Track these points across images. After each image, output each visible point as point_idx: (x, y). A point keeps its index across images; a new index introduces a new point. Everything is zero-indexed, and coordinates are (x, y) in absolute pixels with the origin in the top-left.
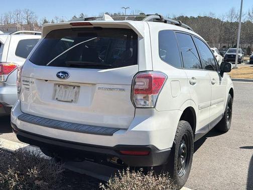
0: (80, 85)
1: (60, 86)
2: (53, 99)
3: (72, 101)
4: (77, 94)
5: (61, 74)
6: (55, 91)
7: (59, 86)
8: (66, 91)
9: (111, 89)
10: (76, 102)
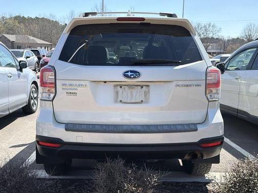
0: (148, 84)
1: (123, 87)
2: (116, 101)
3: (142, 101)
4: (146, 94)
5: (129, 74)
6: (117, 93)
7: (121, 87)
8: (131, 92)
9: (187, 86)
10: (147, 102)
